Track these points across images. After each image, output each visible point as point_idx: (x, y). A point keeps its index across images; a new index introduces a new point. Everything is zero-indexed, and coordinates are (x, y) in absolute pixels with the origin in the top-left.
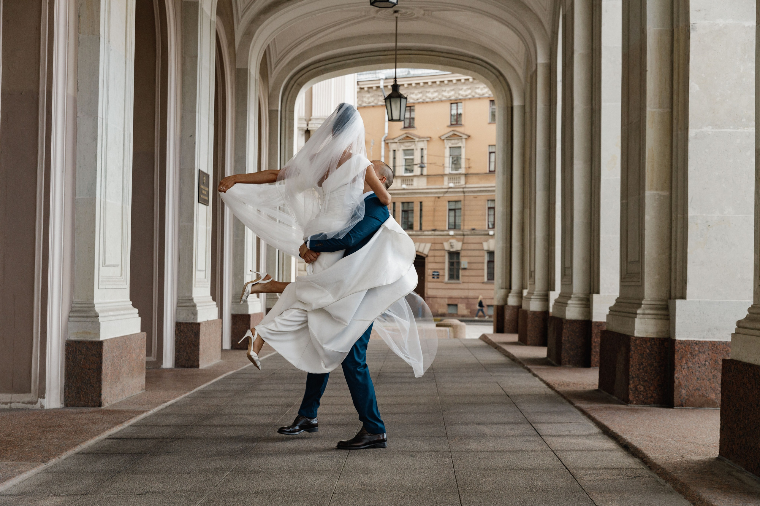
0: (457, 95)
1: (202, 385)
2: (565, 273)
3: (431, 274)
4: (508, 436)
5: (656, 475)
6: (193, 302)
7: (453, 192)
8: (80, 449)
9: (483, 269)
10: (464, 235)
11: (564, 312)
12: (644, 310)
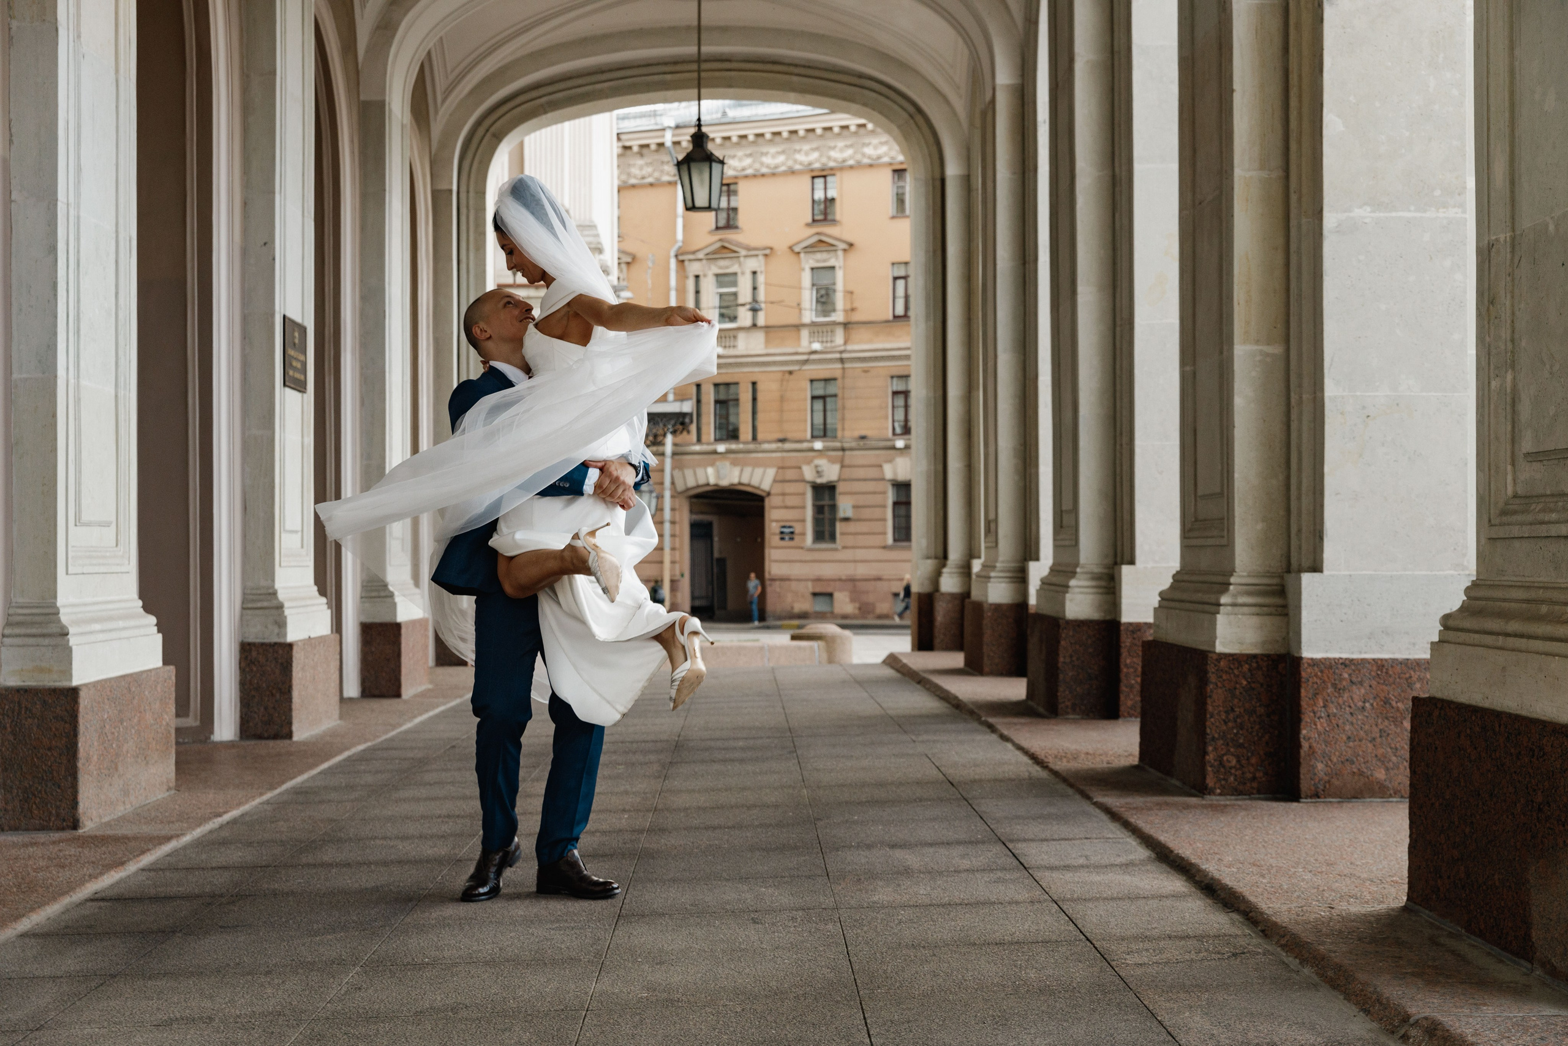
0: (824, 160)
1: (299, 775)
2: (1061, 521)
3: (778, 531)
4: (957, 872)
5: (1279, 949)
6: (277, 598)
7: (820, 361)
8: (29, 926)
9: (884, 520)
10: (843, 449)
11: (1063, 605)
12: (1235, 596)
